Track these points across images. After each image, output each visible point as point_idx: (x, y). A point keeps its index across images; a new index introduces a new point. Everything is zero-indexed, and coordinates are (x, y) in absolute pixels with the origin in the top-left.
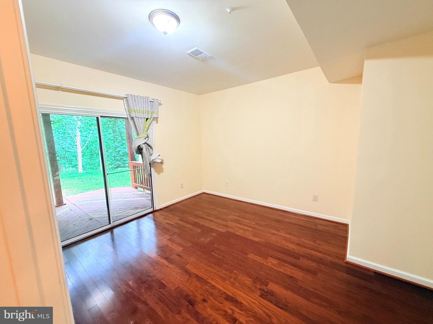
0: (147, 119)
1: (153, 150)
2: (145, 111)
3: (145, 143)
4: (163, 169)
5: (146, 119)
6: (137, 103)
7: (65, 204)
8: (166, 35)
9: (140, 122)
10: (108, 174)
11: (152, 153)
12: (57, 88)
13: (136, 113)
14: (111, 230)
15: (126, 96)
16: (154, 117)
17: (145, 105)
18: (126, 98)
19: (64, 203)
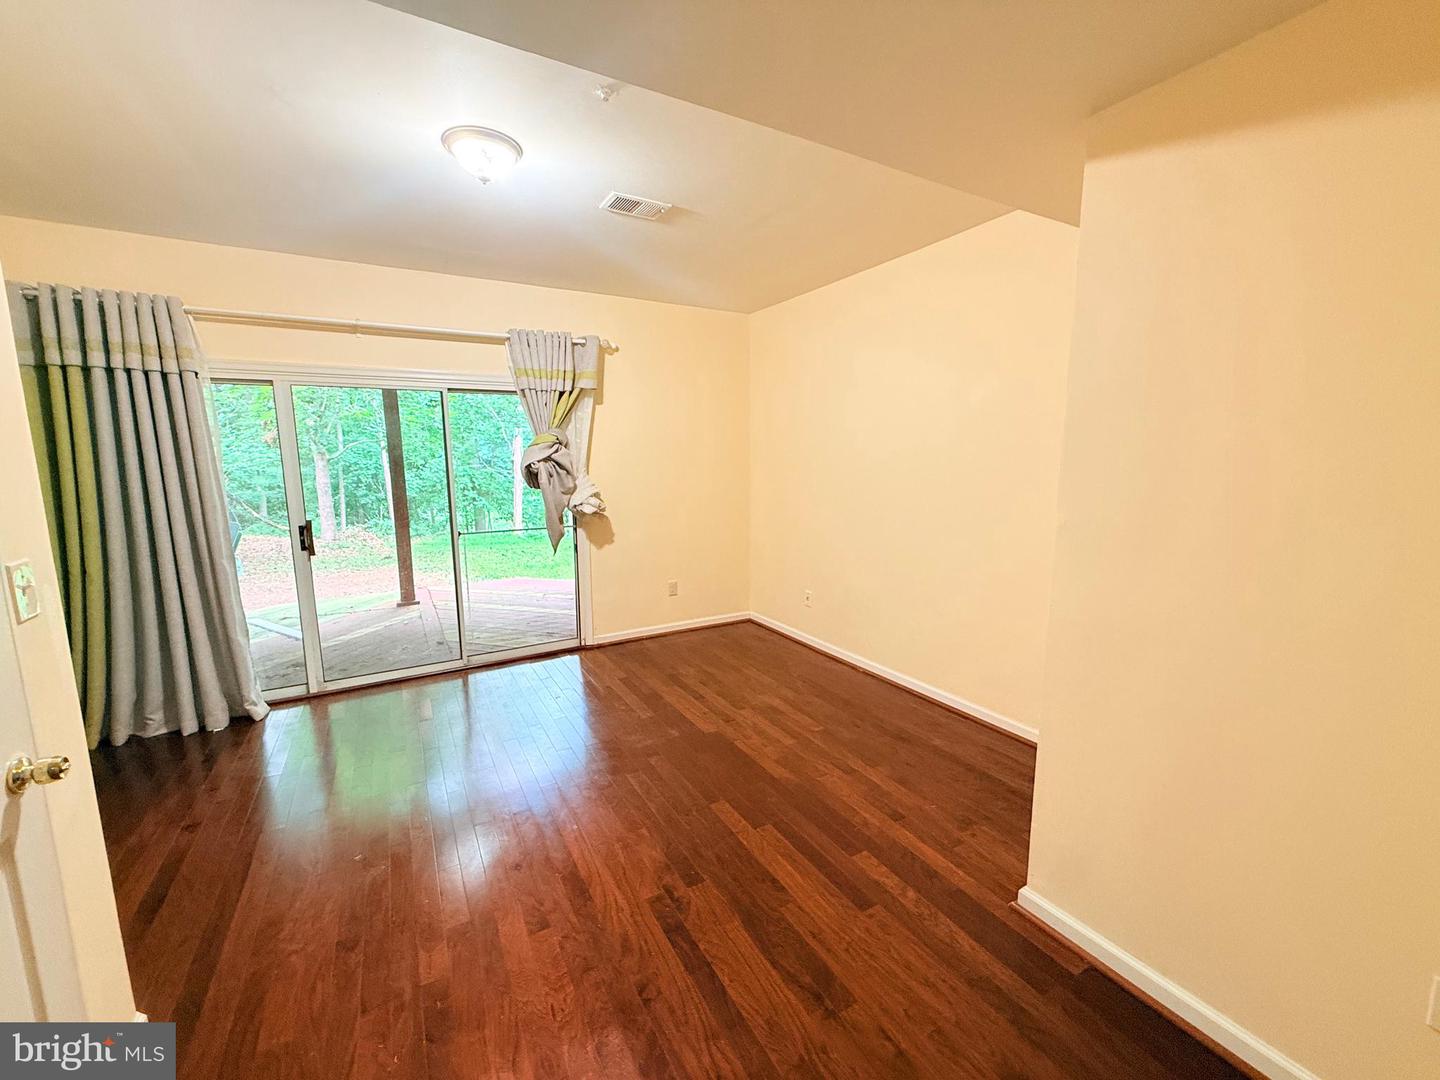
0: (562, 394)
1: (574, 479)
2: (555, 373)
3: (548, 459)
4: (613, 535)
5: (557, 393)
6: (534, 351)
7: (419, 603)
8: (488, 183)
9: (540, 400)
10: (460, 534)
11: (575, 487)
12: (354, 329)
13: (531, 378)
14: (463, 672)
15: (508, 335)
16: (582, 389)
17: (555, 357)
18: (509, 339)
19: (417, 600)
